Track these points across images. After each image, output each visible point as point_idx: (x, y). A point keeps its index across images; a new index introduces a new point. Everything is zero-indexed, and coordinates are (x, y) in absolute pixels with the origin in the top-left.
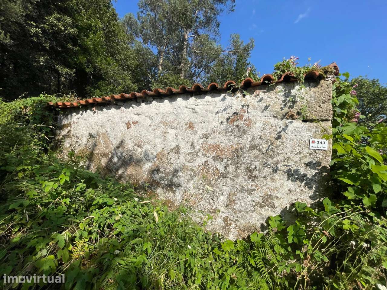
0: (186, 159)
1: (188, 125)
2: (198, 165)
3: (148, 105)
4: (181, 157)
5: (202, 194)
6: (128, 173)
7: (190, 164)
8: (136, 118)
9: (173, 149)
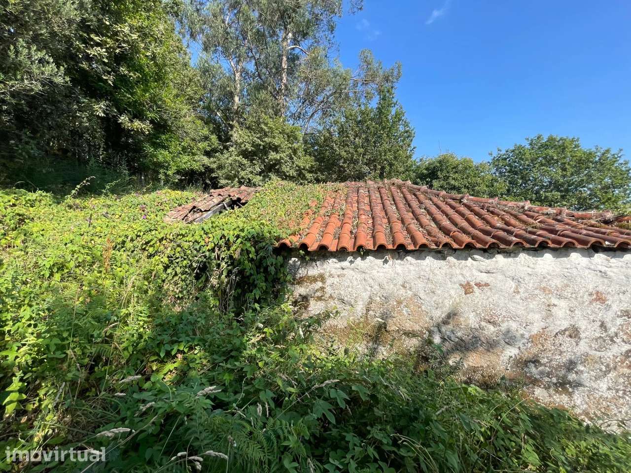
0: (591, 347)
1: (595, 296)
2: (614, 356)
3: (510, 260)
4: (582, 343)
5: (623, 398)
6: (471, 364)
7: (598, 354)
8: (484, 278)
9: (565, 330)
